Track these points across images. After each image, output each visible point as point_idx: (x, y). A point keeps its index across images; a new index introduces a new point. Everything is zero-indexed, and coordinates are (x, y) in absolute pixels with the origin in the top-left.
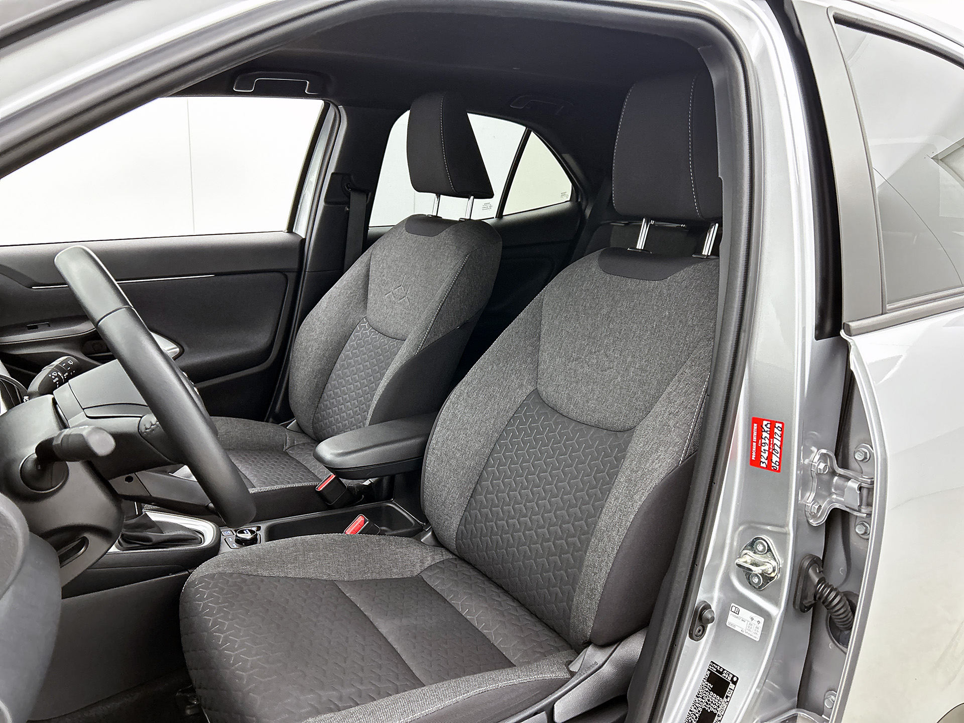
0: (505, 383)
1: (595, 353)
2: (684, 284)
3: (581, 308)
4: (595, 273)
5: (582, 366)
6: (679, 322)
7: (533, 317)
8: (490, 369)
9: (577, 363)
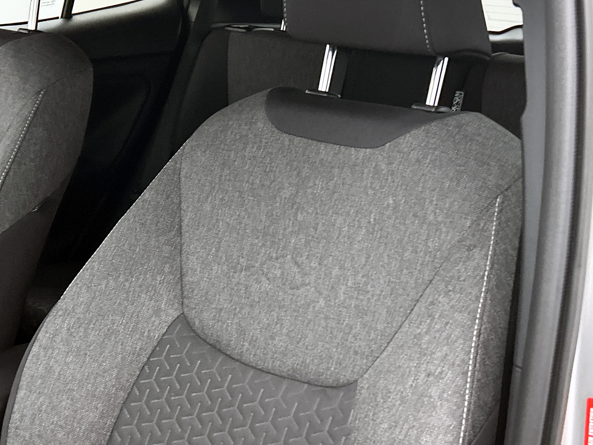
0: (131, 309)
1: (277, 258)
2: (413, 155)
3: (246, 186)
4: (262, 131)
5: (257, 279)
6: (413, 215)
7: (168, 197)
8: (103, 286)
9: (249, 273)
